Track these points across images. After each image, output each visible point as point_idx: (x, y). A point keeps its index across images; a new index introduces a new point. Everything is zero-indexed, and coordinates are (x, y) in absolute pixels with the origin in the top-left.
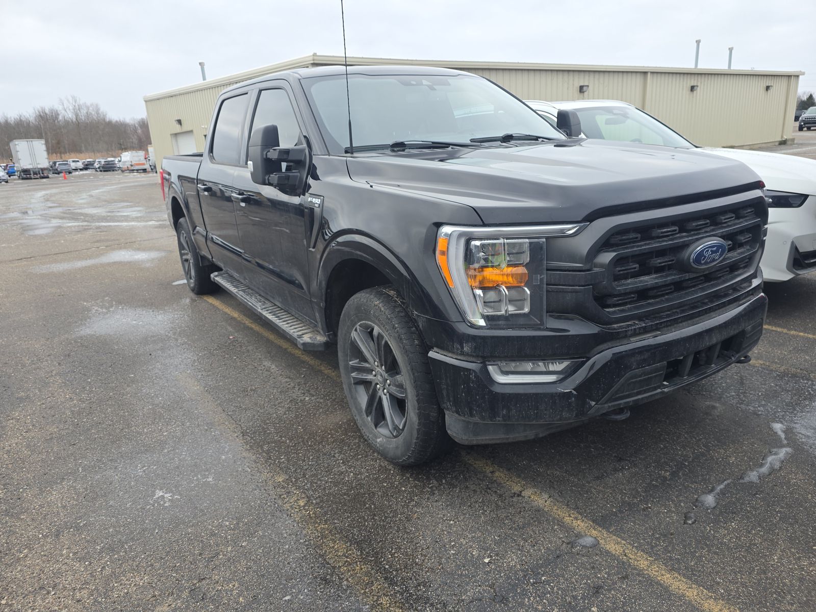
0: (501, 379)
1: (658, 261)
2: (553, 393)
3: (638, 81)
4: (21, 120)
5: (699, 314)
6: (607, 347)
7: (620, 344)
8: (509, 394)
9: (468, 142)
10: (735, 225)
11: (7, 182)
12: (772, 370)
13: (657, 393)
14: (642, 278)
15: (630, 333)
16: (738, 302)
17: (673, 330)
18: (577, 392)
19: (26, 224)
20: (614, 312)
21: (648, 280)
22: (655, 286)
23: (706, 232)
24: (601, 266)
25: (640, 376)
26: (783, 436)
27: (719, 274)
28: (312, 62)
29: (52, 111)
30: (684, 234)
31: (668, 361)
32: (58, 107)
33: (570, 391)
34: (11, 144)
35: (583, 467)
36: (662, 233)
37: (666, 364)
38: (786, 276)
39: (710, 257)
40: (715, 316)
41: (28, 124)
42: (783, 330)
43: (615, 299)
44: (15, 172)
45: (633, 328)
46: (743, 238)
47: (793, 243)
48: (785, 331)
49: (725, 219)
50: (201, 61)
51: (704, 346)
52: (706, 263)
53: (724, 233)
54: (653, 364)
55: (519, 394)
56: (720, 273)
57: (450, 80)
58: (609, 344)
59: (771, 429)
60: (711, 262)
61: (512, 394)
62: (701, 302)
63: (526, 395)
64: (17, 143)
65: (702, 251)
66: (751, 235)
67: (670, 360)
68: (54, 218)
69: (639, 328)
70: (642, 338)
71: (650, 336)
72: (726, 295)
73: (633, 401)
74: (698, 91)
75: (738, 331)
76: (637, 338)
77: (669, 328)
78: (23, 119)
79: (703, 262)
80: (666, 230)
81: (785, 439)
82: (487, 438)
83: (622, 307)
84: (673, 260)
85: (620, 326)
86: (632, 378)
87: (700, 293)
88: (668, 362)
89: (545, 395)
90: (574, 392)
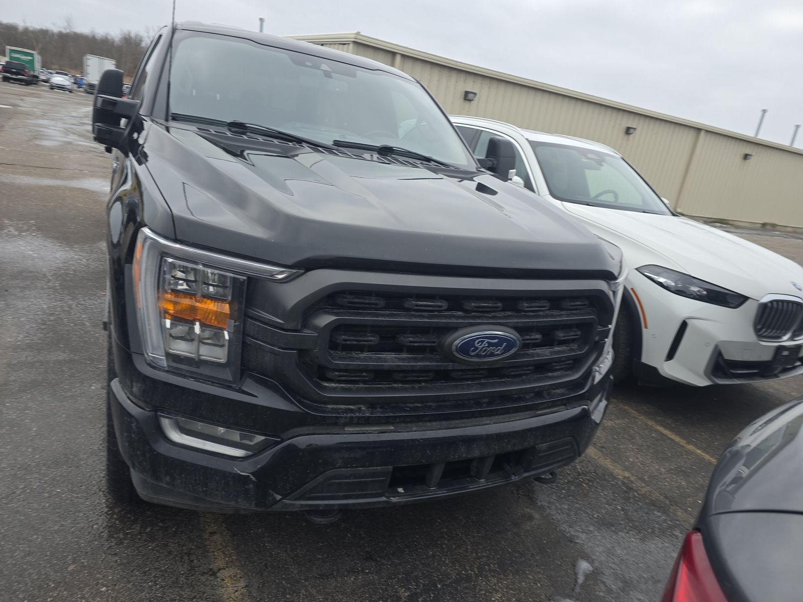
0: (176, 436)
1: (408, 339)
2: (225, 472)
3: (690, 136)
4: (107, 38)
5: (461, 416)
6: (307, 432)
7: (328, 432)
8: (173, 458)
9: (329, 143)
10: (547, 316)
11: (70, 92)
12: (631, 489)
13: (379, 502)
14: (384, 355)
15: (342, 421)
16: (534, 411)
17: (415, 429)
18: (256, 479)
19: (47, 134)
20: (334, 390)
21: (390, 359)
22: (395, 369)
23: (493, 318)
24: (316, 328)
25: (348, 478)
26: (581, 579)
27: (512, 372)
28: (354, 40)
29: (137, 35)
30: (460, 313)
31: (396, 466)
32: (143, 33)
33: (247, 474)
34: (85, 58)
35: (319, 556)
36: (417, 306)
37: (391, 470)
38: (701, 382)
39: (485, 350)
40: (488, 422)
41: (113, 42)
42: (681, 440)
43: (337, 373)
44: (82, 85)
45: (349, 415)
46: (562, 335)
47: (716, 347)
48: (683, 442)
49: (528, 307)
50: (261, 17)
51: (457, 457)
52: (478, 356)
53: (520, 325)
54: (369, 466)
55: (184, 462)
56: (515, 371)
57: (360, 73)
58: (311, 429)
59: (574, 566)
60: (485, 356)
61: (177, 460)
62: (477, 400)
63: (193, 465)
64: (89, 57)
65: (474, 340)
66: (579, 333)
67: (399, 465)
68: (74, 133)
69: (359, 418)
70: (363, 430)
71: (376, 430)
72: (520, 399)
73: (338, 505)
74: (751, 161)
75: (520, 448)
76: (357, 429)
77: (409, 425)
78: (109, 37)
79: (473, 354)
80: (425, 303)
81: (582, 586)
82: (171, 500)
83: (350, 385)
84: (434, 342)
85: (335, 409)
86: (334, 477)
87: (475, 390)
88: (394, 468)
89: (216, 472)
90: (253, 478)
